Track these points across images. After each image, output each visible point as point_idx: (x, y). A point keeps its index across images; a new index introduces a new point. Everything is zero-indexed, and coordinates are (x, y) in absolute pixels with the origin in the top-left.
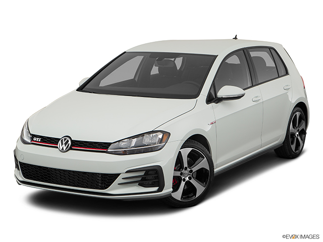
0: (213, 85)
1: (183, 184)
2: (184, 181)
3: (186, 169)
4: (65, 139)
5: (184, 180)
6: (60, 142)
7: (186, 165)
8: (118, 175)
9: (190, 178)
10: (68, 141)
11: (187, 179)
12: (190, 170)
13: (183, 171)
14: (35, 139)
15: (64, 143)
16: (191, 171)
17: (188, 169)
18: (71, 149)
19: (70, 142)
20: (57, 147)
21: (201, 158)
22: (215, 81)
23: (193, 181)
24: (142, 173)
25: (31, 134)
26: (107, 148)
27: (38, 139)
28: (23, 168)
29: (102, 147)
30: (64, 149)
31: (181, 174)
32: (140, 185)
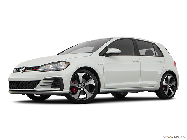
1: (79, 91)
5: (80, 89)
6: (21, 69)
7: (81, 82)
9: (84, 89)
11: (82, 89)
13: (80, 85)
16: (84, 85)
19: (24, 68)
20: (19, 72)
21: (90, 79)
24: (52, 81)
26: (37, 69)
31: (79, 86)
32: (51, 87)
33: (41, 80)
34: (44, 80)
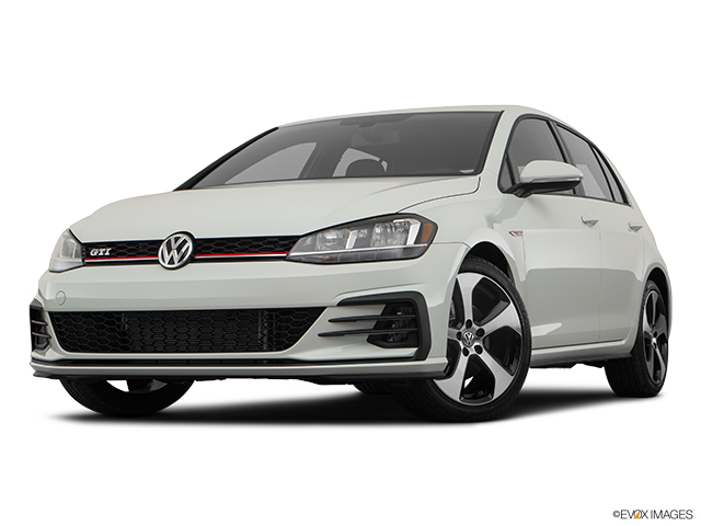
0: (507, 159)
1: (463, 361)
2: (466, 355)
3: (469, 324)
4: (176, 239)
5: (466, 353)
6: (163, 247)
7: (469, 315)
8: (320, 310)
9: (479, 349)
10: (185, 241)
11: (472, 351)
12: (477, 328)
13: (463, 330)
14: (94, 253)
15: (174, 246)
16: (481, 332)
17: (474, 325)
18: (192, 260)
19: (190, 244)
20: (157, 262)
21: (502, 303)
22: (509, 152)
23: (486, 357)
24: (377, 311)
25: (82, 244)
26: (288, 249)
27: (102, 250)
28: (59, 326)
29: (276, 247)
30: (176, 262)
31: (459, 335)
32: (372, 340)
33: (325, 308)
34: (342, 304)
